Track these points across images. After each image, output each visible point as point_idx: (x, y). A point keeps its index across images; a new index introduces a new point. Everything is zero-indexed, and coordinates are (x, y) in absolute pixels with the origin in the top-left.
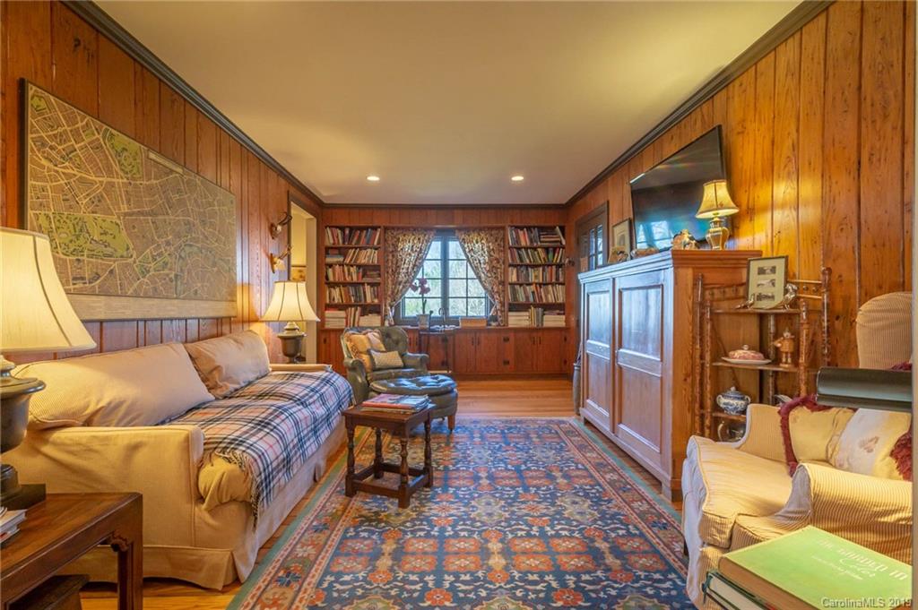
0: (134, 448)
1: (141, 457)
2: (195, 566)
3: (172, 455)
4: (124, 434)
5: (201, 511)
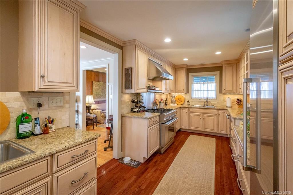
0: (98, 112)
1: (98, 113)
2: (101, 122)
3: (100, 112)
4: (97, 111)
5: (101, 117)
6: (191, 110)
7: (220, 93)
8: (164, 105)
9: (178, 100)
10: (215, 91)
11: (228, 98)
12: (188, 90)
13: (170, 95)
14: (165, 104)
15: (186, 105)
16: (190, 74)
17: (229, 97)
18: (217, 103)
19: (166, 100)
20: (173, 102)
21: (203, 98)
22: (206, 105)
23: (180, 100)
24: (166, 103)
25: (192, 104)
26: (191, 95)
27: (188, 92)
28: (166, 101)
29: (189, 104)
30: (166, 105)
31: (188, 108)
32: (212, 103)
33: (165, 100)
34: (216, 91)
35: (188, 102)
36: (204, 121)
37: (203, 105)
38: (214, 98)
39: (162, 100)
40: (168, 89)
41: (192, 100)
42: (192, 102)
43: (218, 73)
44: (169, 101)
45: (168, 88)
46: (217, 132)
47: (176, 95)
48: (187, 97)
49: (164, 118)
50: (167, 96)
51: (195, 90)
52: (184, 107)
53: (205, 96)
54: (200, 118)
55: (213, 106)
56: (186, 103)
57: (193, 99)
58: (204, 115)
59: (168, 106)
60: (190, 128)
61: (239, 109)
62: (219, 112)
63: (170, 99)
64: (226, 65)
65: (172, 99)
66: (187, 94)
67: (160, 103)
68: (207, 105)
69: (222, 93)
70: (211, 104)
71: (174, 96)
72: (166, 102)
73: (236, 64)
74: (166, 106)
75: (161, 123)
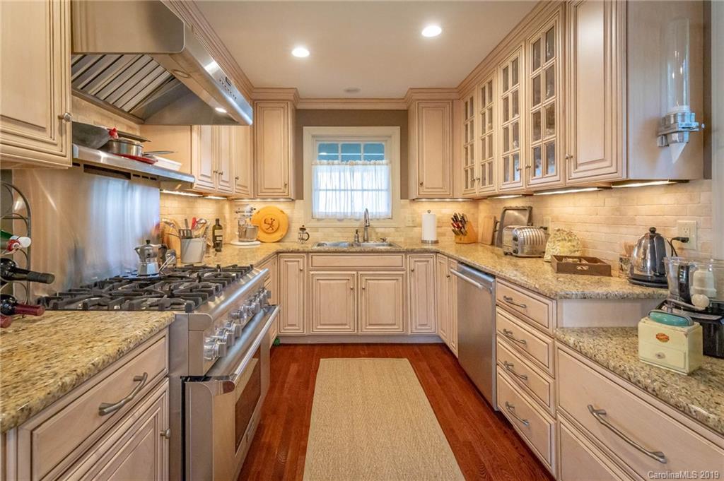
6: (318, 260)
7: (401, 199)
8: (208, 246)
9: (265, 226)
10: (387, 190)
11: (427, 213)
12: (299, 189)
13: (231, 207)
14: (212, 244)
15: (293, 243)
16: (305, 128)
17: (429, 212)
18: (393, 230)
19: (218, 226)
20: (243, 234)
21: (349, 214)
22: (361, 240)
23: (271, 225)
24: (215, 237)
25: (316, 236)
26: (311, 205)
27: (299, 195)
28: (214, 228)
29: (305, 236)
30: (218, 246)
31: (308, 253)
32: (377, 230)
33: (212, 223)
34: (391, 190)
35: (303, 229)
36: (363, 298)
37: (352, 240)
38: (383, 216)
39: (195, 222)
40: (224, 177)
41: (314, 224)
42: (316, 229)
43: (396, 131)
44: (228, 230)
45: (224, 169)
46: (407, 331)
47: (258, 205)
48: (295, 213)
49: (208, 340)
50: (221, 211)
51: (323, 187)
52: (292, 252)
53: (359, 210)
54: (351, 289)
55: (384, 240)
56: (295, 234)
57: (319, 220)
58: (366, 275)
59: (226, 250)
60: (316, 331)
61: (458, 246)
62: (411, 262)
63: (231, 221)
64: (423, 105)
65: (242, 223)
66: (297, 201)
67: (186, 236)
68: (364, 241)
69: (407, 198)
70: (377, 233)
71: (248, 208)
72: (217, 232)
73: (453, 103)
74: (220, 251)
75: (185, 380)
